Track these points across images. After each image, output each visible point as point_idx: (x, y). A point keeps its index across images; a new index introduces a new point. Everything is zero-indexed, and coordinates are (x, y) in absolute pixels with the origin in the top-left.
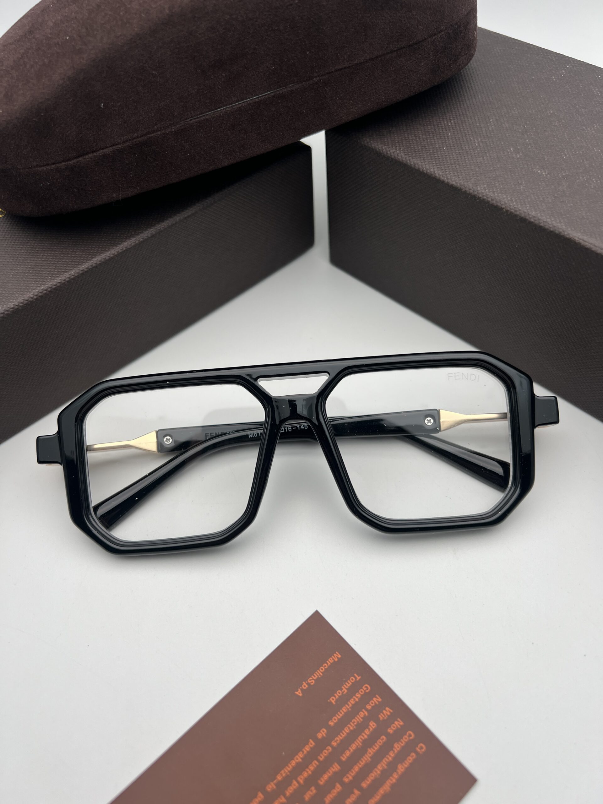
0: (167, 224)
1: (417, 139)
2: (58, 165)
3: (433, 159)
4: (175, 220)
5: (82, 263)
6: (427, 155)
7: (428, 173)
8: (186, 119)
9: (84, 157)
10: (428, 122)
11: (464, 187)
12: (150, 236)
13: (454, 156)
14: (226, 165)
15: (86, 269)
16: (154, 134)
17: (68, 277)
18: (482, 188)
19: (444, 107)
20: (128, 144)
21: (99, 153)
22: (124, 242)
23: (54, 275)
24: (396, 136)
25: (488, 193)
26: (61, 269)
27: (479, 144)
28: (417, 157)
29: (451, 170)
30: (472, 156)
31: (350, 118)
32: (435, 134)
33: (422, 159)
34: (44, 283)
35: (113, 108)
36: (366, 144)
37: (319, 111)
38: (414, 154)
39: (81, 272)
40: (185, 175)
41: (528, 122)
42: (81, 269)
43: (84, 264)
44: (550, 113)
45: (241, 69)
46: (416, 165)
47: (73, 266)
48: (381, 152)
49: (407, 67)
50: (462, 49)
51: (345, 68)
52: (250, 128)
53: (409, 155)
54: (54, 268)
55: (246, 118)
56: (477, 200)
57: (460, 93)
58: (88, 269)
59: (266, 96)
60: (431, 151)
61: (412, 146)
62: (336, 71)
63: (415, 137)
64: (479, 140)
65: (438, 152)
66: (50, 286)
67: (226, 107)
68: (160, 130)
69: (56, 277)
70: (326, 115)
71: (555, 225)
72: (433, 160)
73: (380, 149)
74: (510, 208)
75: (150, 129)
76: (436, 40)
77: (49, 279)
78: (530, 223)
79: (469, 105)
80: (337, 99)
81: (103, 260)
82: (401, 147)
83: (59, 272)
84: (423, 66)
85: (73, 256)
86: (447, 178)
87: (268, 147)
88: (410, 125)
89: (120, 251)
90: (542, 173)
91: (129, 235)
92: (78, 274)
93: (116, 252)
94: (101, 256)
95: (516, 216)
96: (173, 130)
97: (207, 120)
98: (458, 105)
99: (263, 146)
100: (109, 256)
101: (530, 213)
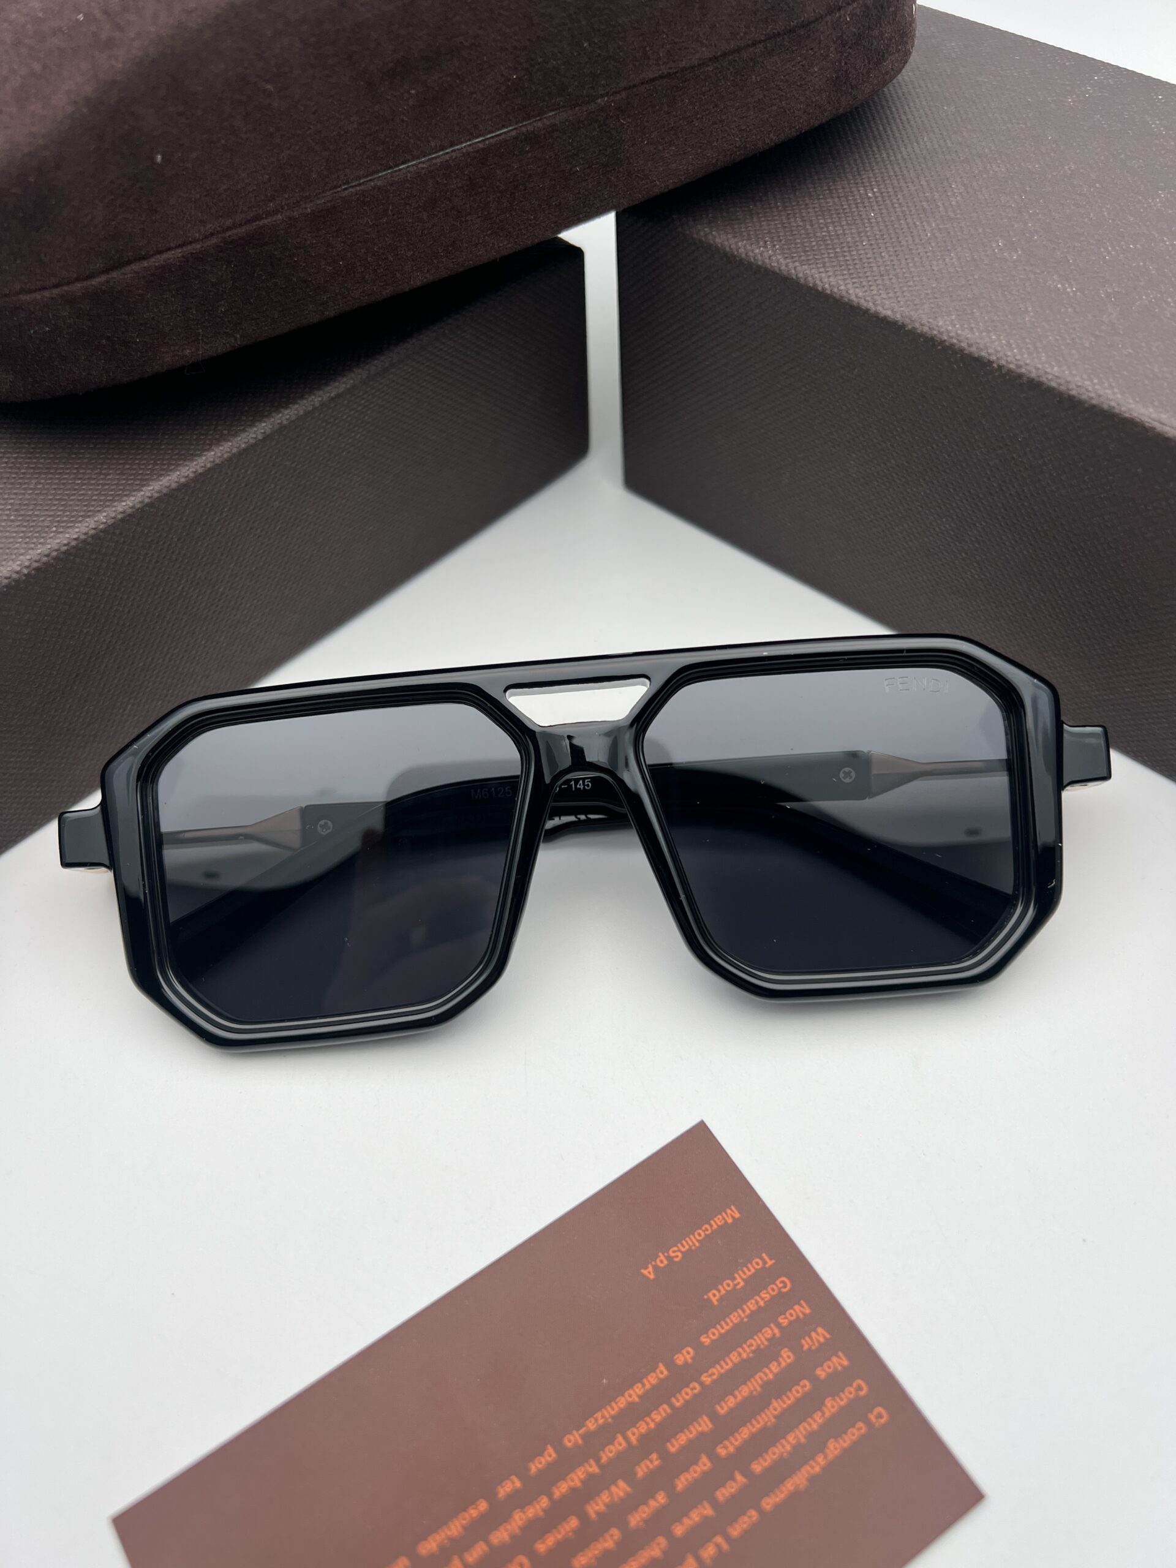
0: (296, 412)
1: (808, 227)
2: (66, 288)
3: (843, 265)
4: (312, 403)
5: (122, 497)
6: (831, 258)
7: (835, 293)
8: (336, 187)
9: (123, 271)
10: (825, 190)
11: (909, 321)
12: (260, 437)
13: (884, 259)
14: (419, 284)
15: (130, 510)
16: (269, 220)
17: (93, 527)
18: (948, 323)
19: (855, 160)
20: (214, 240)
21: (154, 262)
22: (208, 450)
24: (764, 221)
25: (959, 332)
26: (76, 511)
27: (933, 234)
28: (810, 262)
29: (880, 287)
30: (921, 258)
31: (671, 183)
32: (843, 215)
33: (821, 265)
34: (42, 540)
35: (181, 164)
36: (703, 239)
37: (608, 169)
38: (803, 256)
39: (120, 516)
40: (335, 307)
41: (1028, 189)
42: (120, 509)
43: (125, 498)
44: (1070, 168)
45: (449, 79)
46: (810, 279)
47: (102, 503)
48: (736, 253)
49: (784, 76)
50: (890, 40)
51: (661, 77)
52: (468, 206)
53: (792, 257)
54: (61, 508)
55: (460, 185)
56: (938, 346)
57: (886, 132)
58: (134, 510)
59: (501, 138)
60: (838, 250)
61: (799, 241)
62: (643, 83)
63: (803, 221)
64: (934, 225)
65: (853, 251)
66: (56, 547)
67: (419, 161)
68: (281, 210)
69: (68, 527)
70: (623, 177)
71: (1101, 392)
72: (843, 267)
73: (732, 246)
74: (1007, 361)
75: (261, 210)
76: (842, 20)
77: (52, 532)
78: (1050, 390)
79: (906, 157)
80: (645, 143)
81: (165, 491)
82: (775, 243)
83: (73, 517)
84: (816, 74)
85: (101, 482)
86: (874, 304)
87: (505, 246)
88: (790, 198)
89: (200, 471)
90: (1066, 289)
91: (217, 437)
92: (113, 520)
93: (195, 472)
94: (161, 481)
95: (1020, 376)
96: (309, 210)
97: (379, 188)
98: (885, 155)
99: (493, 244)
100: (176, 482)
101: (1048, 370)
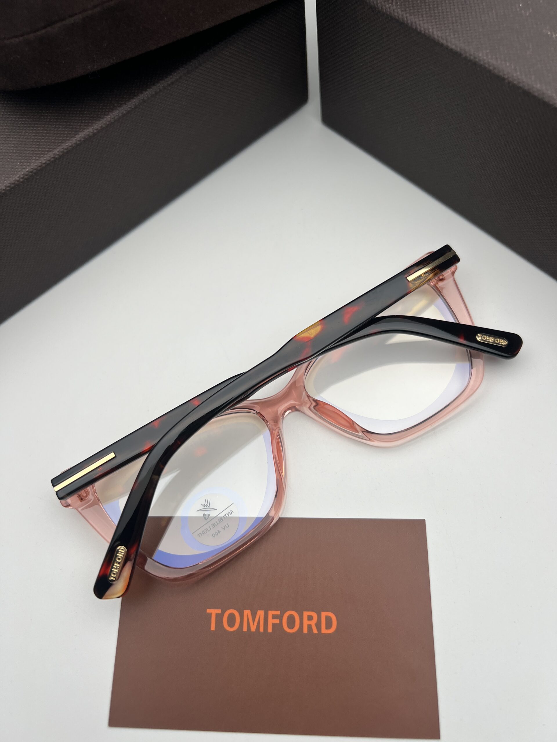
23: (38, 155)
